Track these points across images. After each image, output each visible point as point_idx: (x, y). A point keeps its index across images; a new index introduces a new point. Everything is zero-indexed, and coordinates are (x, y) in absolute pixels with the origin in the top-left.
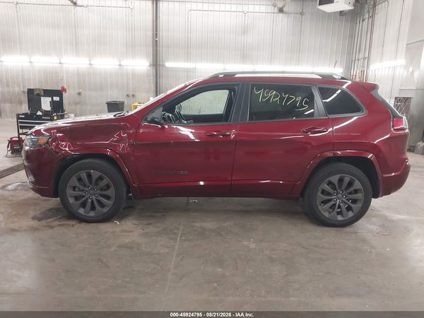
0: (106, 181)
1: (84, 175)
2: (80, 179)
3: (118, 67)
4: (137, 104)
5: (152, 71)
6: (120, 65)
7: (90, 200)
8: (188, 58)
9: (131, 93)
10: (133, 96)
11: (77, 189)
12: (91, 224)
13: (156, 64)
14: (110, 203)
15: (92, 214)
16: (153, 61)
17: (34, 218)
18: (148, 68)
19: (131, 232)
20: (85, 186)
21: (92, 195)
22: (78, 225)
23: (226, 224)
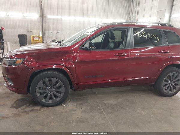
0: (60, 84)
1: (47, 80)
2: (44, 83)
3: (22, 17)
4: (33, 36)
5: (40, 19)
6: (23, 16)
7: (49, 94)
8: (58, 14)
9: (30, 30)
10: (31, 31)
11: (41, 88)
12: (50, 108)
13: (42, 16)
14: (61, 95)
15: (50, 102)
16: (40, 15)
17: (12, 107)
18: (38, 18)
19: (75, 110)
20: (47, 86)
21: (50, 92)
22: (42, 109)
23: (120, 100)
